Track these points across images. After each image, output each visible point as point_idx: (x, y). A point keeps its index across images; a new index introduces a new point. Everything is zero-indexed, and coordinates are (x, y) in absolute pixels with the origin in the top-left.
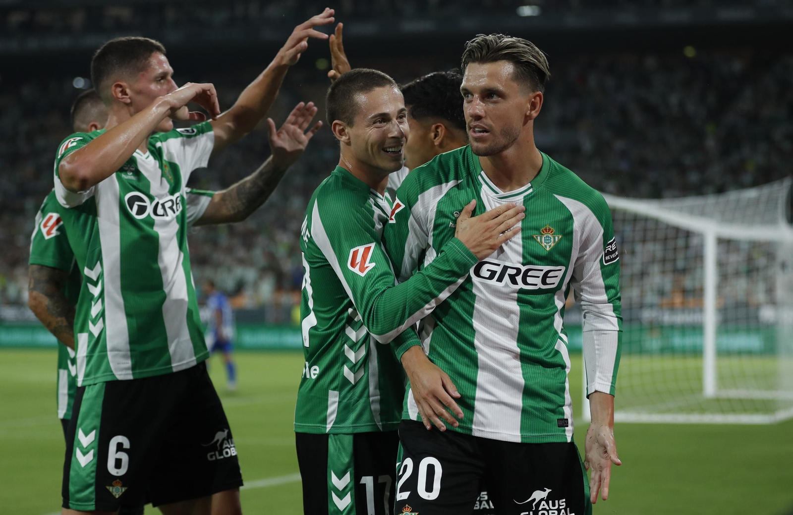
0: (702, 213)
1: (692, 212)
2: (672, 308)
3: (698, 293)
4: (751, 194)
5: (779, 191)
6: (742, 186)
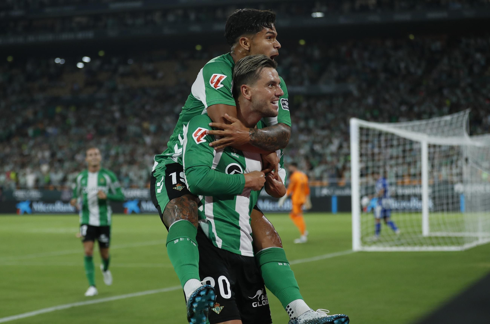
1: (413, 129)
2: (403, 185)
5: (464, 117)
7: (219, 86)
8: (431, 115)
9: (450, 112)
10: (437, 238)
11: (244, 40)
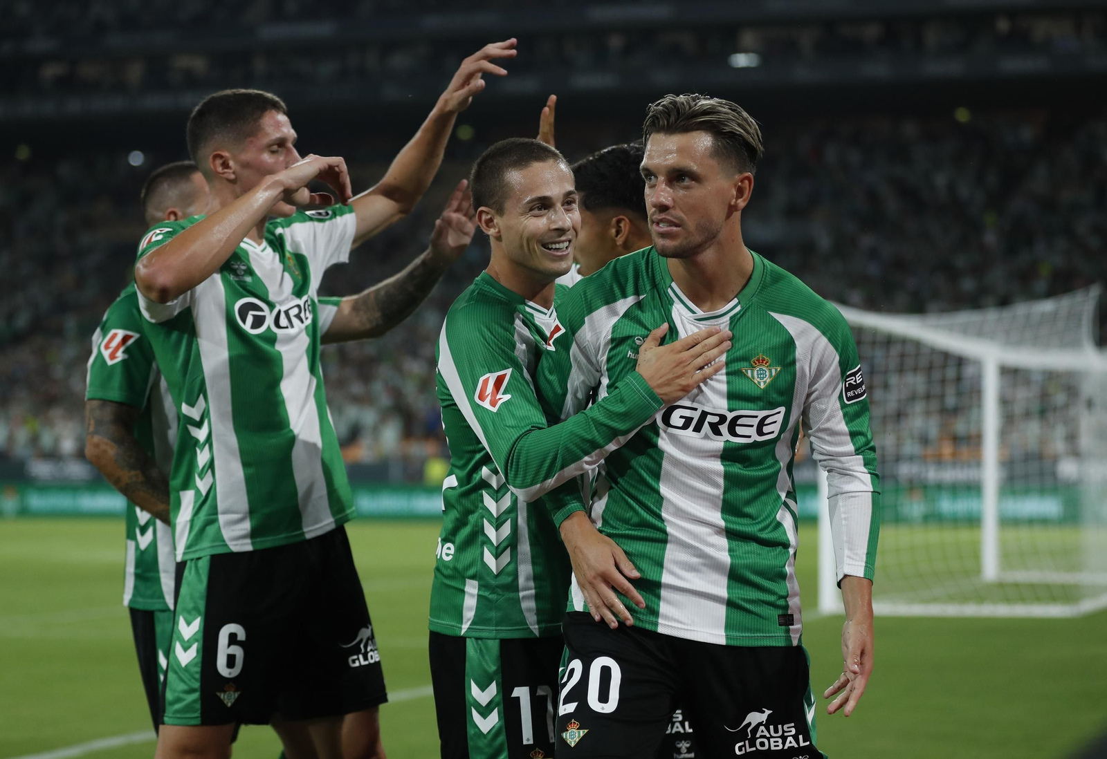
0: (980, 333)
1: (965, 331)
2: (939, 461)
3: (974, 441)
4: (1047, 306)
5: (1085, 303)
6: (1033, 296)
9: (1051, 293)
10: (1017, 585)
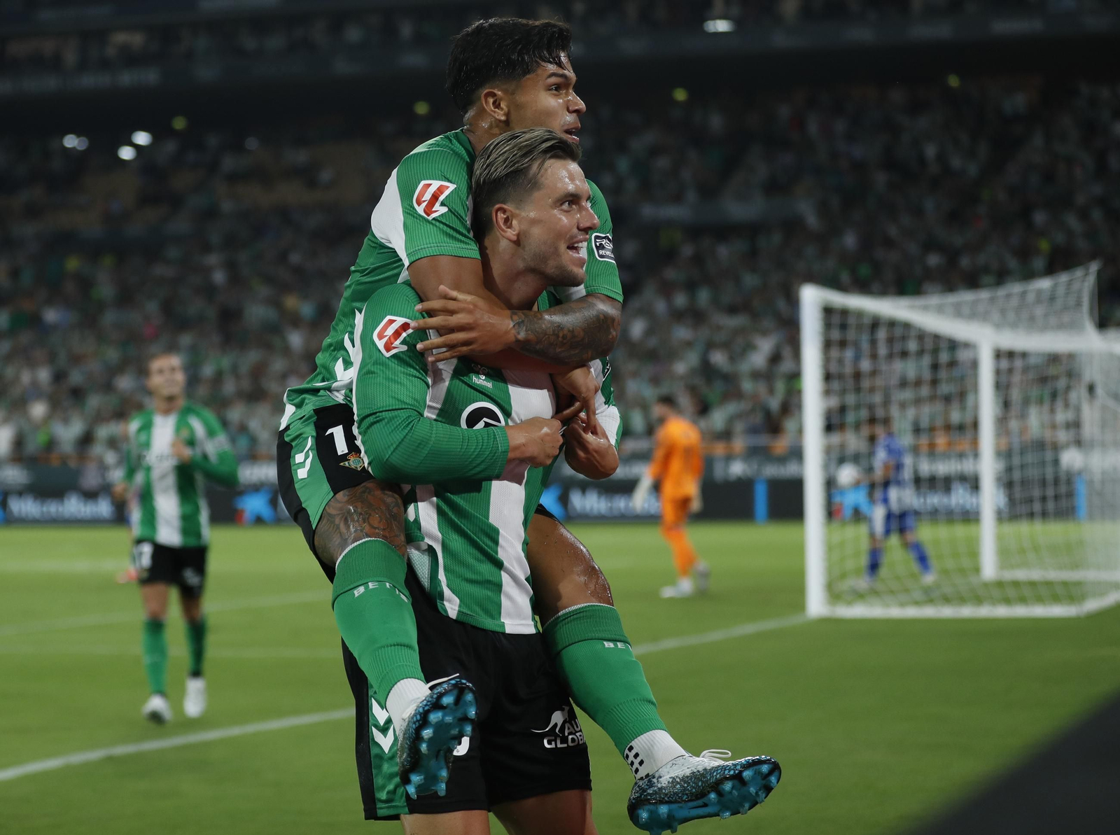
0: (973, 315)
1: (958, 313)
2: (932, 453)
4: (1045, 284)
5: (1084, 279)
7: (436, 211)
8: (1002, 277)
9: (1050, 270)
10: (1016, 584)
11: (494, 95)
